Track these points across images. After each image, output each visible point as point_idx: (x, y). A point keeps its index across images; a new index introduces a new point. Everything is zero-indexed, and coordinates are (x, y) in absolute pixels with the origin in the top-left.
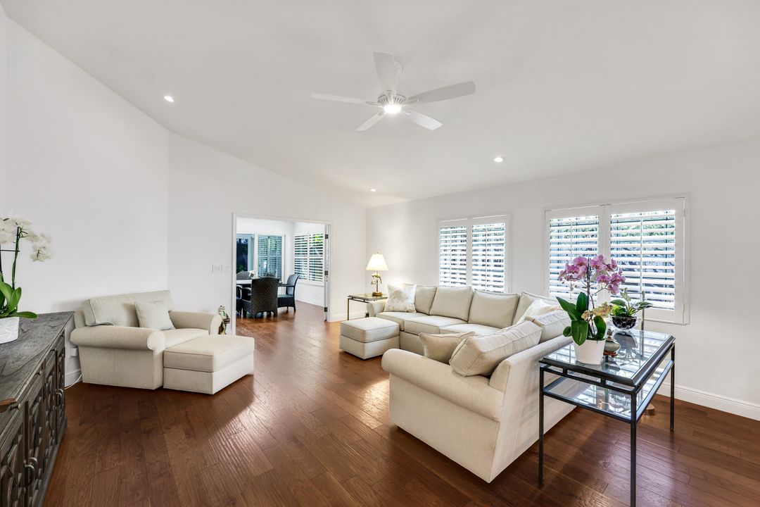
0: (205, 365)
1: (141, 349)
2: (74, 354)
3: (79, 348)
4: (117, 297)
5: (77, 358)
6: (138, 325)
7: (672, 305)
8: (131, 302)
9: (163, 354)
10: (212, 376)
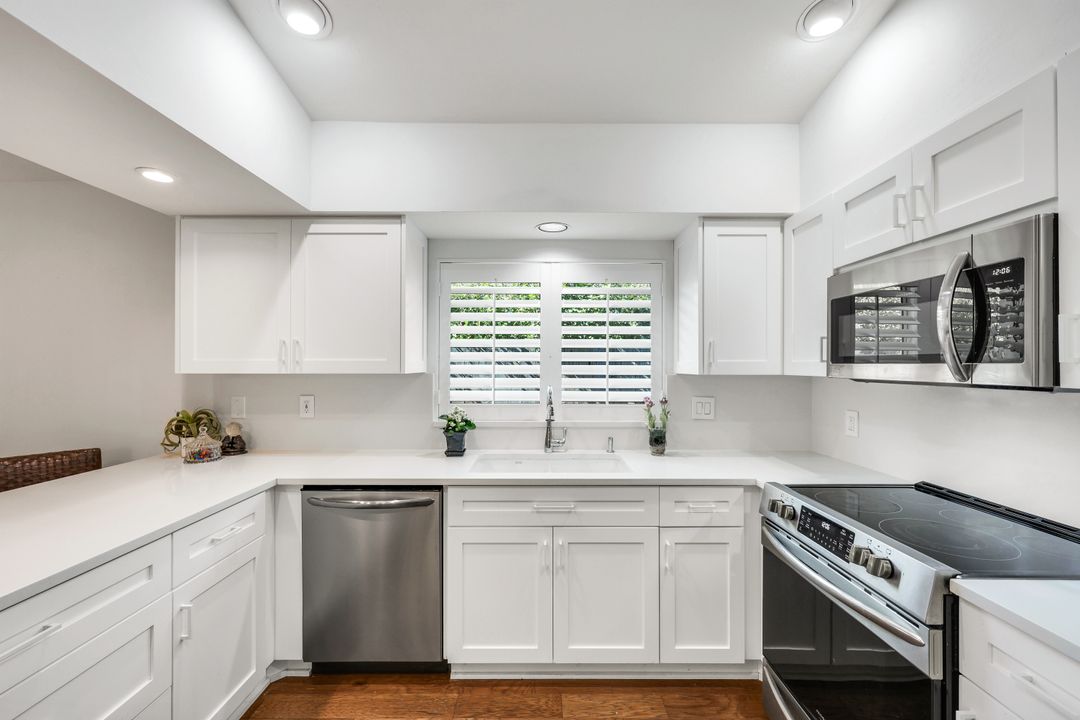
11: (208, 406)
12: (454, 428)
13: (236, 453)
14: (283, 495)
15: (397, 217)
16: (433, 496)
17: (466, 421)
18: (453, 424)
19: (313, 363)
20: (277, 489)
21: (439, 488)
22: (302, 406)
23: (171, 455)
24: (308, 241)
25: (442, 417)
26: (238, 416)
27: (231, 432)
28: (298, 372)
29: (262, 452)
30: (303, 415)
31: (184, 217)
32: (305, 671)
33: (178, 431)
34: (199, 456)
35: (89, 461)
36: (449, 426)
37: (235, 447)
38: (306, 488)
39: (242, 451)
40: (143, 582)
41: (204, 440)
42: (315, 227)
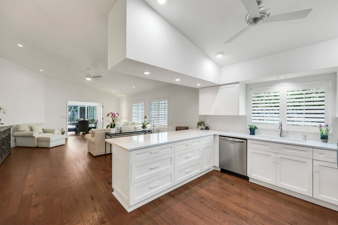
0: (48, 140)
1: (32, 137)
2: (14, 139)
3: (16, 137)
4: (27, 124)
5: (15, 140)
6: (32, 131)
7: (166, 124)
8: (30, 125)
9: (38, 138)
10: (50, 143)
11: (203, 121)
12: (252, 128)
13: (207, 130)
14: (215, 137)
15: (238, 83)
16: (245, 141)
17: (255, 127)
18: (251, 127)
19: (221, 113)
20: (215, 135)
21: (246, 139)
22: (219, 121)
23: (198, 129)
24: (220, 90)
25: (249, 126)
26: (208, 123)
27: (207, 126)
28: (218, 115)
29: (212, 130)
30: (219, 123)
31: (200, 88)
32: (219, 170)
33: (198, 125)
34: (202, 129)
35: (187, 128)
36: (250, 128)
37: (207, 128)
38: (220, 136)
39: (208, 129)
40: (199, 143)
41: (203, 127)
42: (221, 87)
